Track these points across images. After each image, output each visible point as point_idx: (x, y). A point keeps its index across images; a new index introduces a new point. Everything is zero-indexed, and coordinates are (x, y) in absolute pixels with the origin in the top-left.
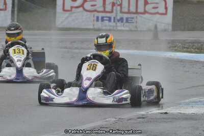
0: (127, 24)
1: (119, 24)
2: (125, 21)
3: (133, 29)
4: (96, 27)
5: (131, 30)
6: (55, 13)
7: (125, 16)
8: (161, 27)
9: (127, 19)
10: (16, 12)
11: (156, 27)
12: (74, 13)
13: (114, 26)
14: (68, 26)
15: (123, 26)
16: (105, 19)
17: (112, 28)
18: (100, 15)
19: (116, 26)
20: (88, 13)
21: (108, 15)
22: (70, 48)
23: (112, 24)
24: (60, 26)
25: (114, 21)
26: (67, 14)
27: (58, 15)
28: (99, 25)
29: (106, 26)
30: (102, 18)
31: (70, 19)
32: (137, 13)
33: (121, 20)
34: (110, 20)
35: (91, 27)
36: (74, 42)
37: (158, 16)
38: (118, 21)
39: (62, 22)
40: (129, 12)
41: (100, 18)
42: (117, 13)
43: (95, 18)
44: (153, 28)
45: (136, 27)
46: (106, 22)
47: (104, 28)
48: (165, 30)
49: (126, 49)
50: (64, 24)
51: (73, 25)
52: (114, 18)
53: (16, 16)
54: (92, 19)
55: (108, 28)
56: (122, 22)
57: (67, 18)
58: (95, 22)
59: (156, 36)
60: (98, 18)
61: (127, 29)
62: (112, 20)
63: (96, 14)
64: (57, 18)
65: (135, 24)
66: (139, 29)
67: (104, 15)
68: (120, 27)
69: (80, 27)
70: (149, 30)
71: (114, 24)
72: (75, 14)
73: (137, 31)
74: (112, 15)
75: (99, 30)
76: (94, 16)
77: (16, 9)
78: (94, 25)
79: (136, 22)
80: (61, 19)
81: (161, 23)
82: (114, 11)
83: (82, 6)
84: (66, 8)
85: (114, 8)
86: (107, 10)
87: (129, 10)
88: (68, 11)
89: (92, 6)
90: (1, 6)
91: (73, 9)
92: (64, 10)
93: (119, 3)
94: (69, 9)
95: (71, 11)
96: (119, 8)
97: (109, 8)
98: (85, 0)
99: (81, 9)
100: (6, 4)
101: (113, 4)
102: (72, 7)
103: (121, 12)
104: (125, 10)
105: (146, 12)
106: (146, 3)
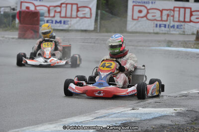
0: (178, 29)
1: (172, 29)
2: (176, 27)
3: (182, 33)
4: (155, 31)
5: (180, 34)
6: (126, 21)
7: (176, 24)
9: (178, 26)
10: (99, 20)
12: (139, 21)
13: (168, 31)
14: (135, 31)
16: (162, 25)
17: (166, 32)
18: (159, 23)
19: (170, 31)
20: (150, 22)
21: (164, 23)
22: (137, 46)
23: (167, 29)
24: (130, 30)
25: (168, 27)
26: (135, 22)
27: (128, 23)
28: (157, 30)
29: (162, 30)
30: (160, 25)
31: (137, 25)
32: (184, 21)
34: (165, 27)
35: (152, 31)
36: (139, 42)
38: (171, 27)
39: (131, 28)
40: (179, 21)
41: (158, 25)
42: (170, 23)
43: (155, 25)
44: (196, 33)
45: (184, 32)
46: (163, 28)
47: (161, 32)
49: (176, 47)
50: (133, 28)
51: (138, 30)
52: (169, 25)
53: (99, 23)
54: (153, 26)
55: (164, 32)
56: (174, 28)
57: (135, 25)
58: (155, 28)
60: (157, 25)
61: (178, 33)
62: (167, 26)
63: (156, 22)
64: (128, 25)
65: (183, 30)
66: (186, 33)
67: (161, 23)
68: (172, 31)
69: (143, 31)
71: (168, 29)
74: (167, 23)
75: (157, 33)
76: (154, 23)
77: (99, 18)
78: (154, 30)
79: (184, 28)
80: (131, 25)
82: (169, 20)
83: (146, 16)
84: (134, 18)
85: (169, 18)
86: (163, 19)
87: (179, 20)
88: (135, 20)
89: (153, 16)
90: (88, 15)
91: (140, 19)
92: (133, 19)
93: (172, 15)
94: (137, 18)
95: (138, 19)
96: (172, 18)
97: (165, 18)
98: (148, 13)
99: (145, 18)
100: (91, 14)
101: (168, 15)
102: (138, 17)
103: (174, 21)
104: (176, 19)
105: (191, 21)
106: (191, 15)
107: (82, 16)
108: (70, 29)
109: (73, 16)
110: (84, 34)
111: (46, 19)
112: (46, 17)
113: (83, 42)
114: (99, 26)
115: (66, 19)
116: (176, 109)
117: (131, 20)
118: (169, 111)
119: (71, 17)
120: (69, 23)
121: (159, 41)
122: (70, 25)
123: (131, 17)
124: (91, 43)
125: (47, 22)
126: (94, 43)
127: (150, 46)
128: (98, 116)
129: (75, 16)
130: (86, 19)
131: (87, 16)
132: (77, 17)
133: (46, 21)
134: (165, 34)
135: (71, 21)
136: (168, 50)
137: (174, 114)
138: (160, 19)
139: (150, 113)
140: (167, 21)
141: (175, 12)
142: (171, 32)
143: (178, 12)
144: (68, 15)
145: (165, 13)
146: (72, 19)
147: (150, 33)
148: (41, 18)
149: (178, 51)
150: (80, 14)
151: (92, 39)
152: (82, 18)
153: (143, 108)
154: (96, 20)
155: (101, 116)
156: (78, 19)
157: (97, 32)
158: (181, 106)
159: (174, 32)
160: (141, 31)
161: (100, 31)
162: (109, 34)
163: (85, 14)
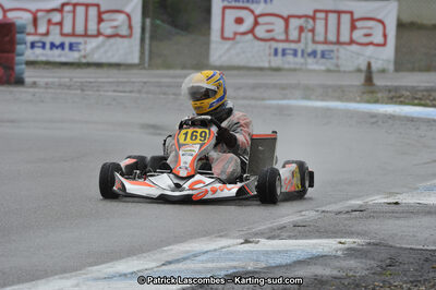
0: (323, 60)
1: (310, 60)
2: (319, 55)
3: (332, 68)
4: (274, 65)
5: (329, 71)
6: (207, 44)
7: (320, 48)
8: (375, 67)
9: (323, 53)
10: (147, 41)
11: (369, 65)
12: (238, 43)
13: (302, 64)
15: (317, 63)
16: (288, 52)
17: (298, 67)
18: (281, 46)
19: (306, 64)
20: (262, 43)
21: (293, 46)
23: (299, 59)
24: (218, 63)
25: (303, 55)
26: (228, 44)
27: (213, 46)
28: (277, 61)
29: (289, 63)
30: (284, 50)
31: (233, 52)
32: (338, 42)
33: (314, 54)
34: (295, 53)
35: (266, 65)
36: (240, 88)
37: (371, 48)
38: (309, 55)
39: (220, 57)
40: (326, 42)
41: (280, 51)
42: (306, 44)
43: (272, 51)
44: (364, 67)
45: (337, 66)
46: (290, 58)
47: (287, 66)
48: (383, 71)
49: (322, 100)
50: (224, 58)
51: (237, 61)
52: (303, 51)
53: (147, 47)
54: (267, 52)
55: (292, 66)
56: (315, 57)
57: (229, 49)
58: (272, 58)
59: (369, 79)
60: (276, 50)
61: (323, 68)
62: (299, 53)
63: (274, 45)
64: (212, 52)
65: (334, 61)
66: (342, 69)
67: (286, 45)
68: (312, 64)
69: (247, 65)
70: (359, 70)
71: (302, 61)
72: (241, 45)
73: (339, 71)
74: (299, 46)
75: (278, 70)
76: (270, 47)
77: (147, 35)
78: (270, 62)
79: (338, 58)
80: (219, 52)
81: (377, 59)
82: (303, 39)
83: (252, 31)
84: (226, 35)
85: (303, 35)
86: (291, 38)
87: (326, 38)
88: (229, 39)
89: (268, 31)
90: (124, 31)
91: (238, 37)
92: (223, 38)
93: (310, 27)
94: (231, 36)
95: (233, 39)
96: (310, 34)
97: (294, 34)
98: (256, 23)
99: (250, 36)
100: (130, 27)
101: (301, 29)
102: (236, 34)
103: (314, 42)
104: (320, 38)
105: (352, 42)
106: (353, 28)
107: (109, 31)
108: (84, 61)
109: (90, 33)
110: (114, 72)
111: (30, 39)
112: (29, 34)
113: (114, 91)
114: (147, 53)
115: (73, 40)
116: (342, 240)
117: (219, 39)
119: (86, 35)
120: (81, 47)
121: (283, 88)
122: (82, 53)
123: (219, 34)
124: (131, 92)
125: (33, 45)
126: (139, 92)
127: (263, 99)
129: (95, 33)
130: (118, 39)
131: (121, 33)
132: (99, 34)
133: (29, 45)
134: (295, 70)
135: (86, 43)
136: (306, 108)
138: (283, 37)
140: (299, 41)
141: (317, 22)
142: (310, 67)
143: (323, 22)
144: (80, 29)
145: (295, 23)
146: (86, 39)
147: (261, 69)
148: (19, 36)
149: (328, 109)
150: (106, 28)
151: (133, 82)
152: (110, 37)
153: (269, 239)
154: (142, 40)
156: (101, 39)
157: (144, 68)
159: (315, 67)
160: (242, 64)
161: (149, 65)
162: (171, 72)
163: (116, 27)
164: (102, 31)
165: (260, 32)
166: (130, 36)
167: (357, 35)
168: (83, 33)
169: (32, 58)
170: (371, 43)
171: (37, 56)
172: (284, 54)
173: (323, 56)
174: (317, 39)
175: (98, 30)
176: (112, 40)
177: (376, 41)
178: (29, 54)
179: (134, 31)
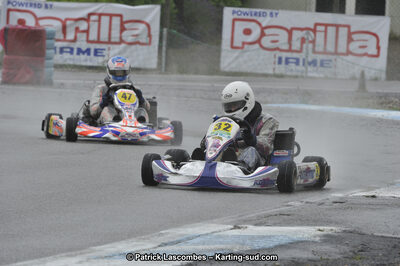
0: (322, 69)
1: (310, 68)
2: (318, 64)
3: (330, 76)
4: (277, 72)
5: (326, 78)
6: (219, 51)
7: (319, 57)
8: (369, 74)
9: (322, 62)
10: (164, 48)
11: (363, 74)
12: (246, 51)
13: (302, 72)
14: (237, 70)
15: (317, 71)
16: (291, 60)
17: (299, 74)
18: (284, 55)
19: (307, 72)
20: (267, 52)
21: (295, 55)
23: (301, 68)
24: (227, 70)
25: (304, 65)
26: (240, 51)
27: (223, 54)
28: (281, 69)
29: (292, 70)
30: (287, 59)
31: (240, 59)
32: (336, 53)
33: (314, 63)
34: (297, 63)
35: (271, 72)
37: (366, 58)
38: (310, 64)
39: (229, 64)
40: (325, 52)
41: (284, 59)
42: (307, 53)
43: (277, 60)
44: (358, 76)
45: (335, 74)
46: (293, 66)
47: (289, 73)
48: (376, 79)
49: (319, 104)
50: (233, 65)
51: (245, 68)
52: (304, 60)
53: (164, 54)
54: (273, 60)
55: (294, 73)
56: (315, 65)
57: (237, 58)
58: (277, 66)
59: (362, 86)
60: (280, 59)
61: (322, 75)
62: (301, 63)
63: (278, 54)
64: (222, 59)
65: (333, 70)
66: (339, 77)
67: (289, 55)
68: (312, 72)
69: (254, 71)
70: (353, 78)
71: (303, 68)
72: (248, 53)
73: (336, 79)
74: (301, 56)
75: (281, 76)
76: (275, 56)
77: (164, 43)
78: (274, 69)
79: (335, 67)
80: (228, 59)
81: (370, 68)
82: (304, 50)
83: (258, 41)
84: (235, 44)
85: (305, 45)
86: (294, 48)
87: (325, 49)
88: (237, 48)
89: (273, 42)
90: (144, 39)
91: (246, 46)
92: (232, 47)
93: (310, 39)
94: (240, 45)
95: (242, 48)
96: (311, 45)
97: (296, 45)
98: (263, 34)
99: (257, 46)
101: (303, 40)
102: (244, 43)
103: (314, 52)
104: (320, 48)
105: (349, 53)
106: (350, 40)
107: (130, 39)
109: (113, 40)
111: (59, 45)
112: (58, 40)
114: (164, 59)
115: (98, 46)
116: (321, 228)
117: (229, 48)
118: (308, 232)
119: (109, 42)
120: (105, 53)
121: (285, 92)
122: (105, 58)
123: (229, 43)
125: (62, 50)
127: (267, 103)
128: (166, 241)
129: (117, 40)
130: (138, 46)
131: (141, 41)
132: (121, 41)
133: (58, 50)
134: (296, 77)
135: (109, 49)
136: (304, 111)
137: (317, 239)
138: (286, 47)
139: (270, 237)
140: (300, 51)
141: (318, 34)
142: (310, 74)
143: (323, 34)
145: (297, 35)
146: (110, 46)
147: (266, 75)
148: (48, 42)
149: (324, 112)
150: (128, 36)
151: (150, 85)
152: (131, 44)
153: (256, 225)
154: (160, 47)
155: (172, 240)
156: (123, 45)
157: (160, 73)
158: (331, 222)
159: (315, 75)
160: (249, 70)
161: (166, 70)
162: (185, 76)
163: (137, 35)
164: (124, 38)
165: (266, 42)
166: (150, 43)
167: (354, 47)
168: (107, 40)
169: (61, 62)
170: (366, 54)
171: (66, 60)
172: (287, 62)
173: (322, 65)
174: (317, 49)
175: (121, 38)
176: (133, 47)
177: (370, 53)
178: (58, 58)
179: (153, 39)
